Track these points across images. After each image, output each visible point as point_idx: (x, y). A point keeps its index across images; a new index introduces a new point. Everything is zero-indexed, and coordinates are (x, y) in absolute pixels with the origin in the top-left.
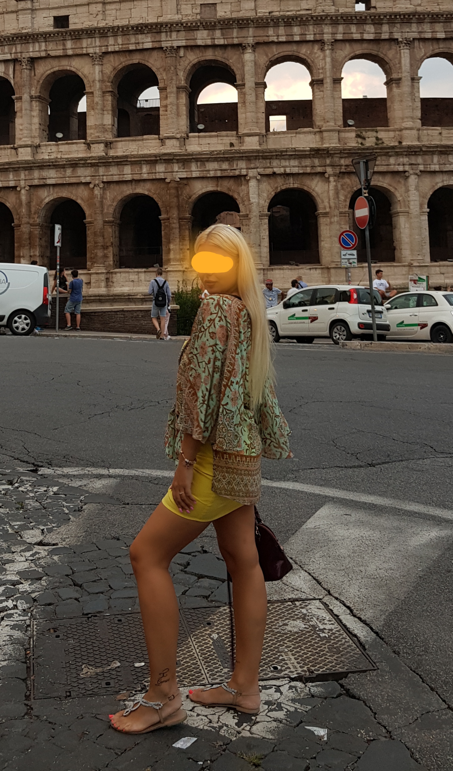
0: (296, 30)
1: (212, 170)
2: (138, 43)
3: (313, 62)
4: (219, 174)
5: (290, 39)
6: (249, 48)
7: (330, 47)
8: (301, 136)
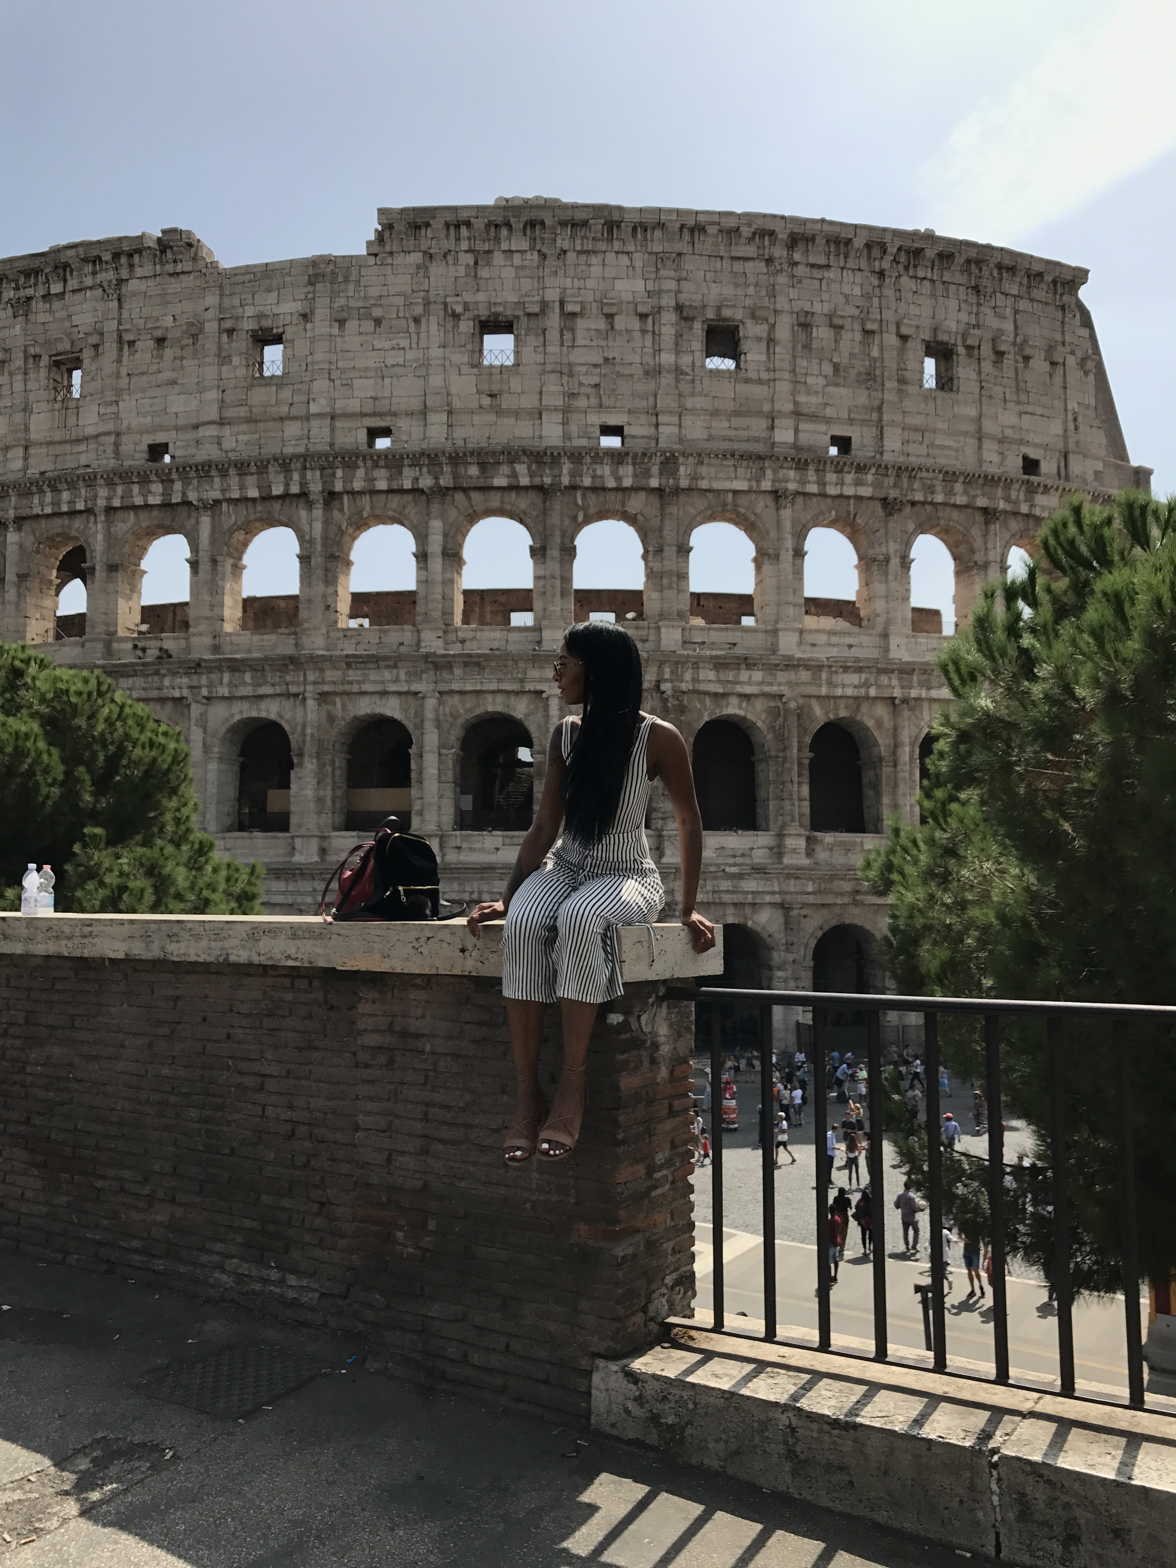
0: (65, 496)
3: (86, 541)
5: (56, 510)
6: (10, 525)
7: (103, 518)
8: (67, 649)
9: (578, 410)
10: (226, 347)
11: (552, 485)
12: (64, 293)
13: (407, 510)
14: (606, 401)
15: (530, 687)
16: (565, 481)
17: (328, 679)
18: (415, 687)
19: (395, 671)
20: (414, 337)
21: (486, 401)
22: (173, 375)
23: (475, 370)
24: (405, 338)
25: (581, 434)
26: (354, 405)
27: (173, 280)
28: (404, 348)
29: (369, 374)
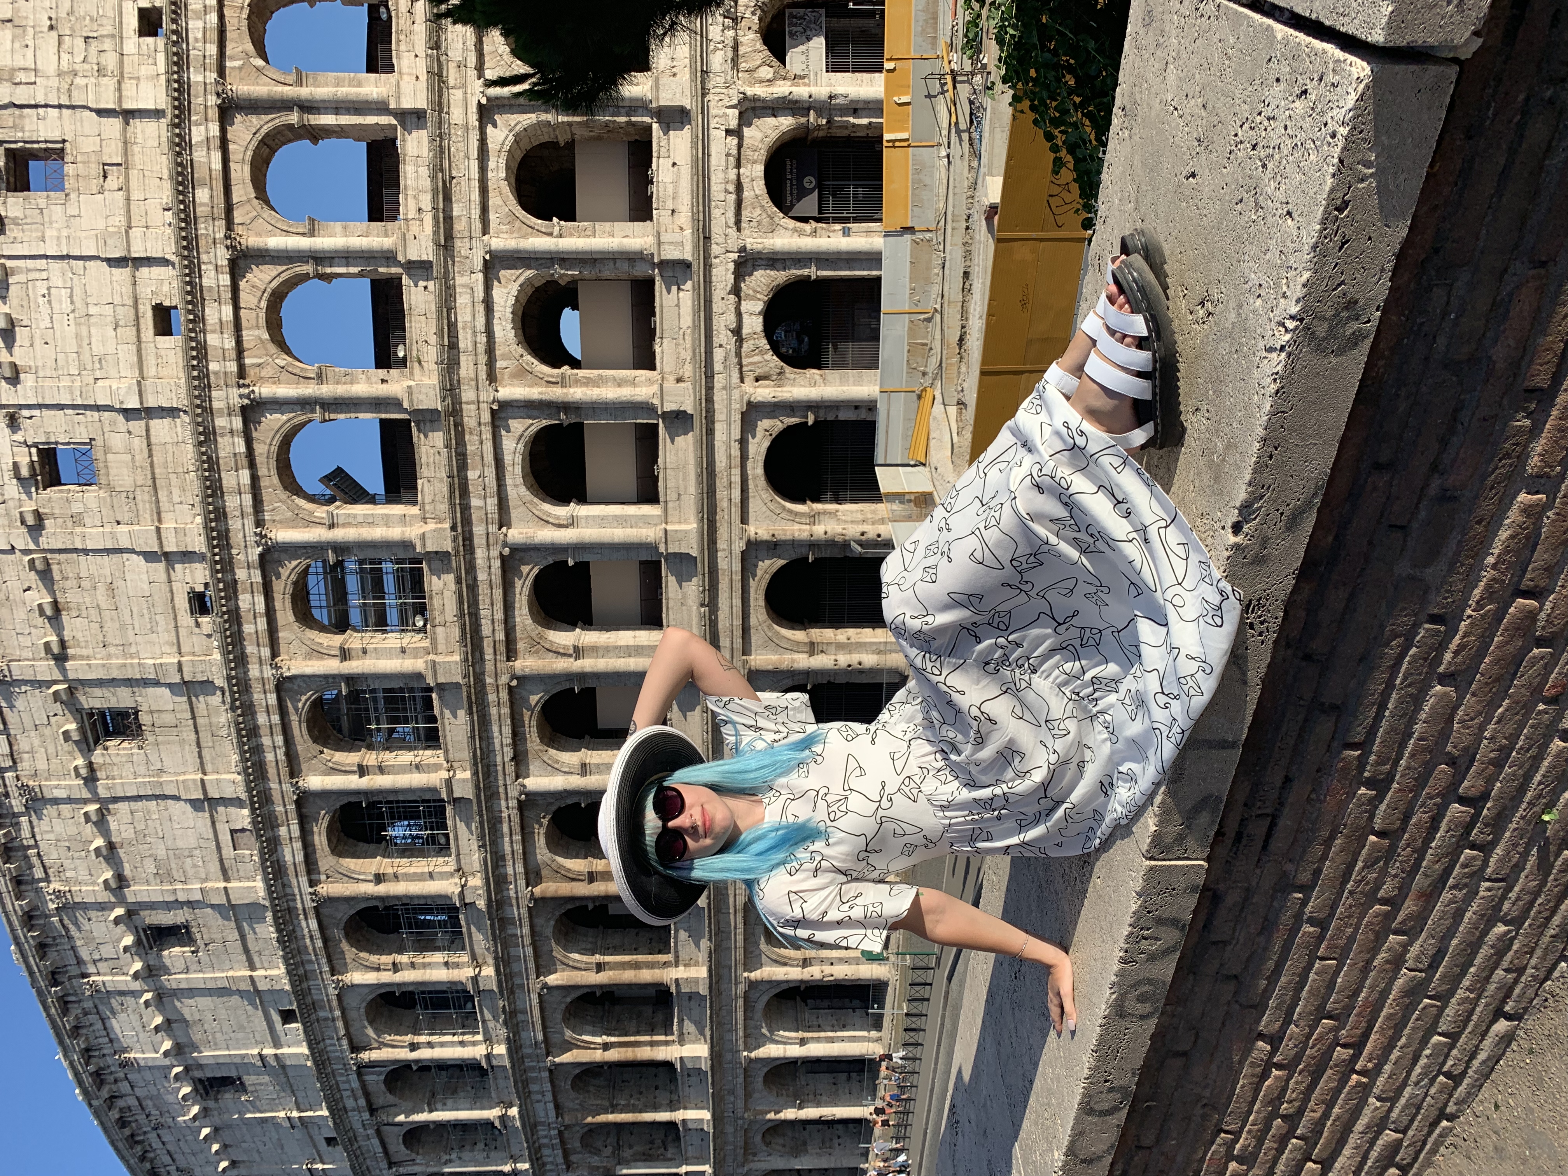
0: (261, 720)
1: (513, 846)
2: (311, 936)
4: (517, 837)
5: (278, 729)
9: (121, 63)
10: (60, 521)
11: (218, 95)
13: (258, 283)
14: (108, 29)
15: (473, 119)
16: (212, 76)
17: (473, 376)
18: (478, 264)
19: (458, 290)
20: (32, 275)
21: (113, 182)
22: (102, 587)
23: (73, 196)
24: (34, 287)
25: (151, 61)
26: (128, 354)
28: (49, 289)
29: (84, 332)
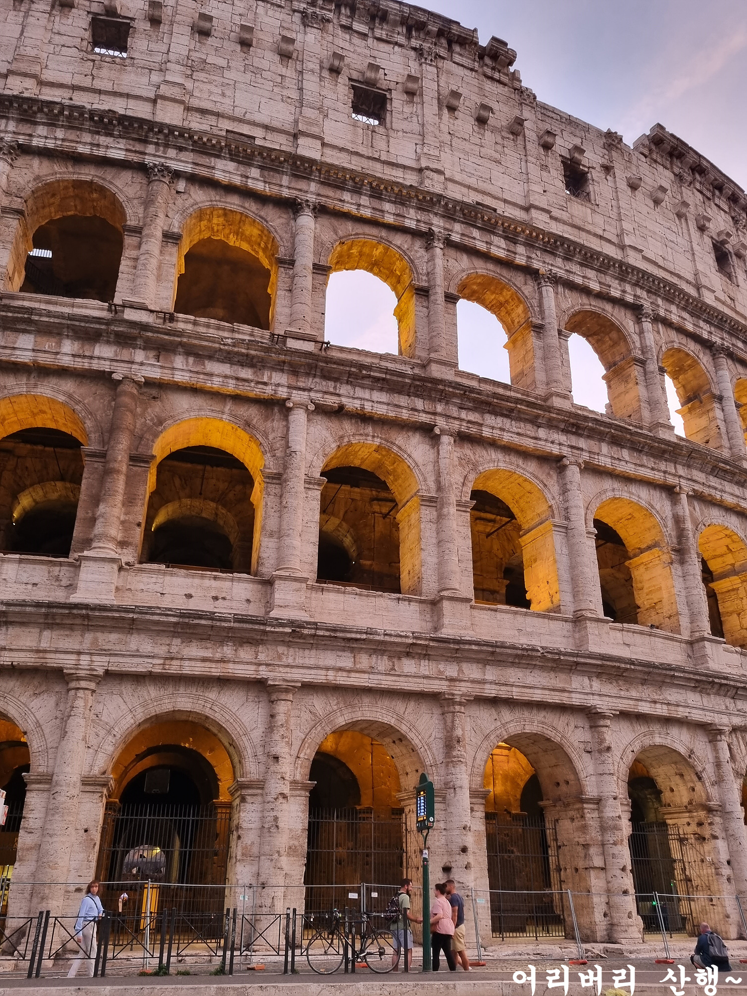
0: (389, 206)
1: (218, 376)
2: (98, 145)
6: (307, 210)
10: (544, 158)
12: (366, 35)
20: (680, 228)
22: (497, 156)
24: (674, 225)
27: (489, 82)
